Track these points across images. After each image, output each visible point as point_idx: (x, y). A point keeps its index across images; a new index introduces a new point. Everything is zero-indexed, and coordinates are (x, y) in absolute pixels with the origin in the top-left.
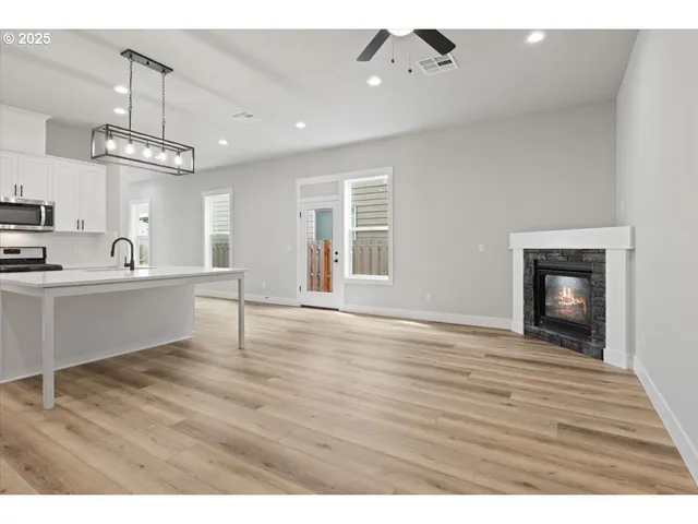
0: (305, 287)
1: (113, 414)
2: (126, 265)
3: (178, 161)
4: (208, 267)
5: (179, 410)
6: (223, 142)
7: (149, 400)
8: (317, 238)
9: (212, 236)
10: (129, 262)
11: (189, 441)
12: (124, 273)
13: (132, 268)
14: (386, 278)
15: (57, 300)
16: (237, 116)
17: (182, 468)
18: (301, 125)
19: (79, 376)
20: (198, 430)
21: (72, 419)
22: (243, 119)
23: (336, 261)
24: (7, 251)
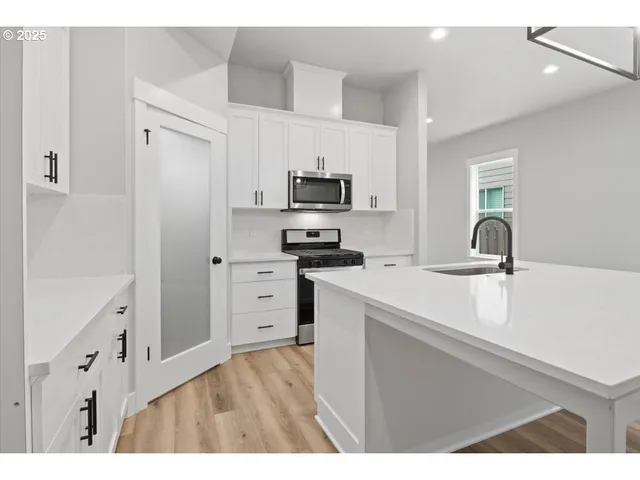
24: (310, 234)
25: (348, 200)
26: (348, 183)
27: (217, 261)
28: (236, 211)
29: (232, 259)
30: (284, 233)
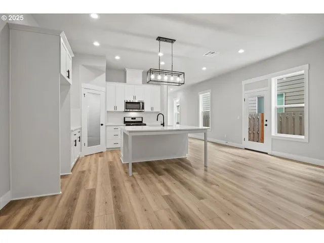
0: (247, 139)
1: (146, 184)
2: (161, 124)
3: (179, 80)
4: (201, 126)
5: (168, 189)
6: (204, 69)
7: (160, 181)
8: (259, 112)
9: (202, 112)
10: (162, 123)
11: (167, 206)
12: (161, 128)
13: (164, 126)
14: (303, 137)
15: (133, 137)
16: (207, 54)
17: (158, 218)
18: (241, 51)
19: (143, 165)
20: (172, 201)
21: (135, 182)
22: (210, 55)
23: (266, 125)
24: (132, 119)
25: (143, 108)
26: (143, 103)
27: (102, 125)
28: (108, 112)
29: (107, 125)
30: (124, 118)
